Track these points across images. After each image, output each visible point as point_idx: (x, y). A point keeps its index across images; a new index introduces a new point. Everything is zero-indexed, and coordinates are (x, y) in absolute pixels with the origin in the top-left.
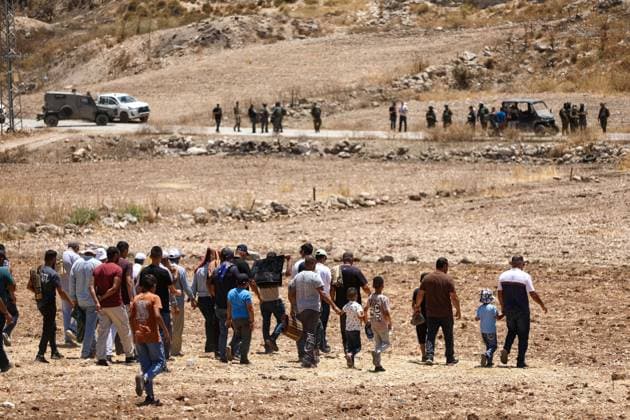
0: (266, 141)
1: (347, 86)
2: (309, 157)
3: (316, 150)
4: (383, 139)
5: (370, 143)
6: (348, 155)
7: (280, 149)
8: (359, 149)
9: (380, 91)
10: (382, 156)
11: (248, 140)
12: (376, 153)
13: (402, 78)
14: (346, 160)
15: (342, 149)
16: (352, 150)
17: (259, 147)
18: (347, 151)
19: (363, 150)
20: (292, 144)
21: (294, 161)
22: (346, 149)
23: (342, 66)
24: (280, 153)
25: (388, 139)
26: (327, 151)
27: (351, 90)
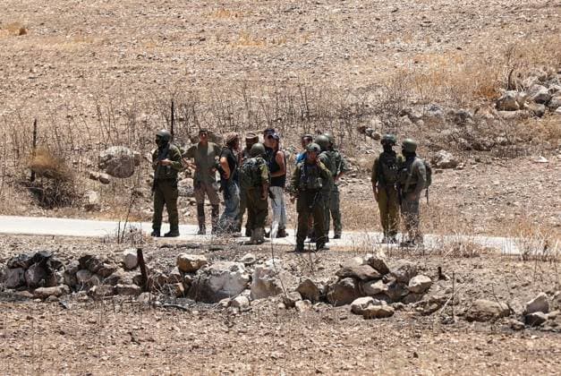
0: (95, 252)
1: (351, 99)
2: (246, 310)
3: (273, 290)
4: (507, 257)
5: (461, 267)
6: (385, 306)
7: (144, 283)
8: (425, 288)
9: (460, 119)
10: (508, 313)
11: (31, 251)
12: (485, 303)
13: (528, 82)
14: (377, 323)
15: (361, 285)
16: (400, 292)
17: (71, 274)
18: (380, 295)
19: (437, 292)
20: (186, 267)
21: (195, 324)
22: (379, 285)
23: (323, 45)
24: (145, 297)
25: (526, 258)
26: (308, 292)
27: (362, 113)
